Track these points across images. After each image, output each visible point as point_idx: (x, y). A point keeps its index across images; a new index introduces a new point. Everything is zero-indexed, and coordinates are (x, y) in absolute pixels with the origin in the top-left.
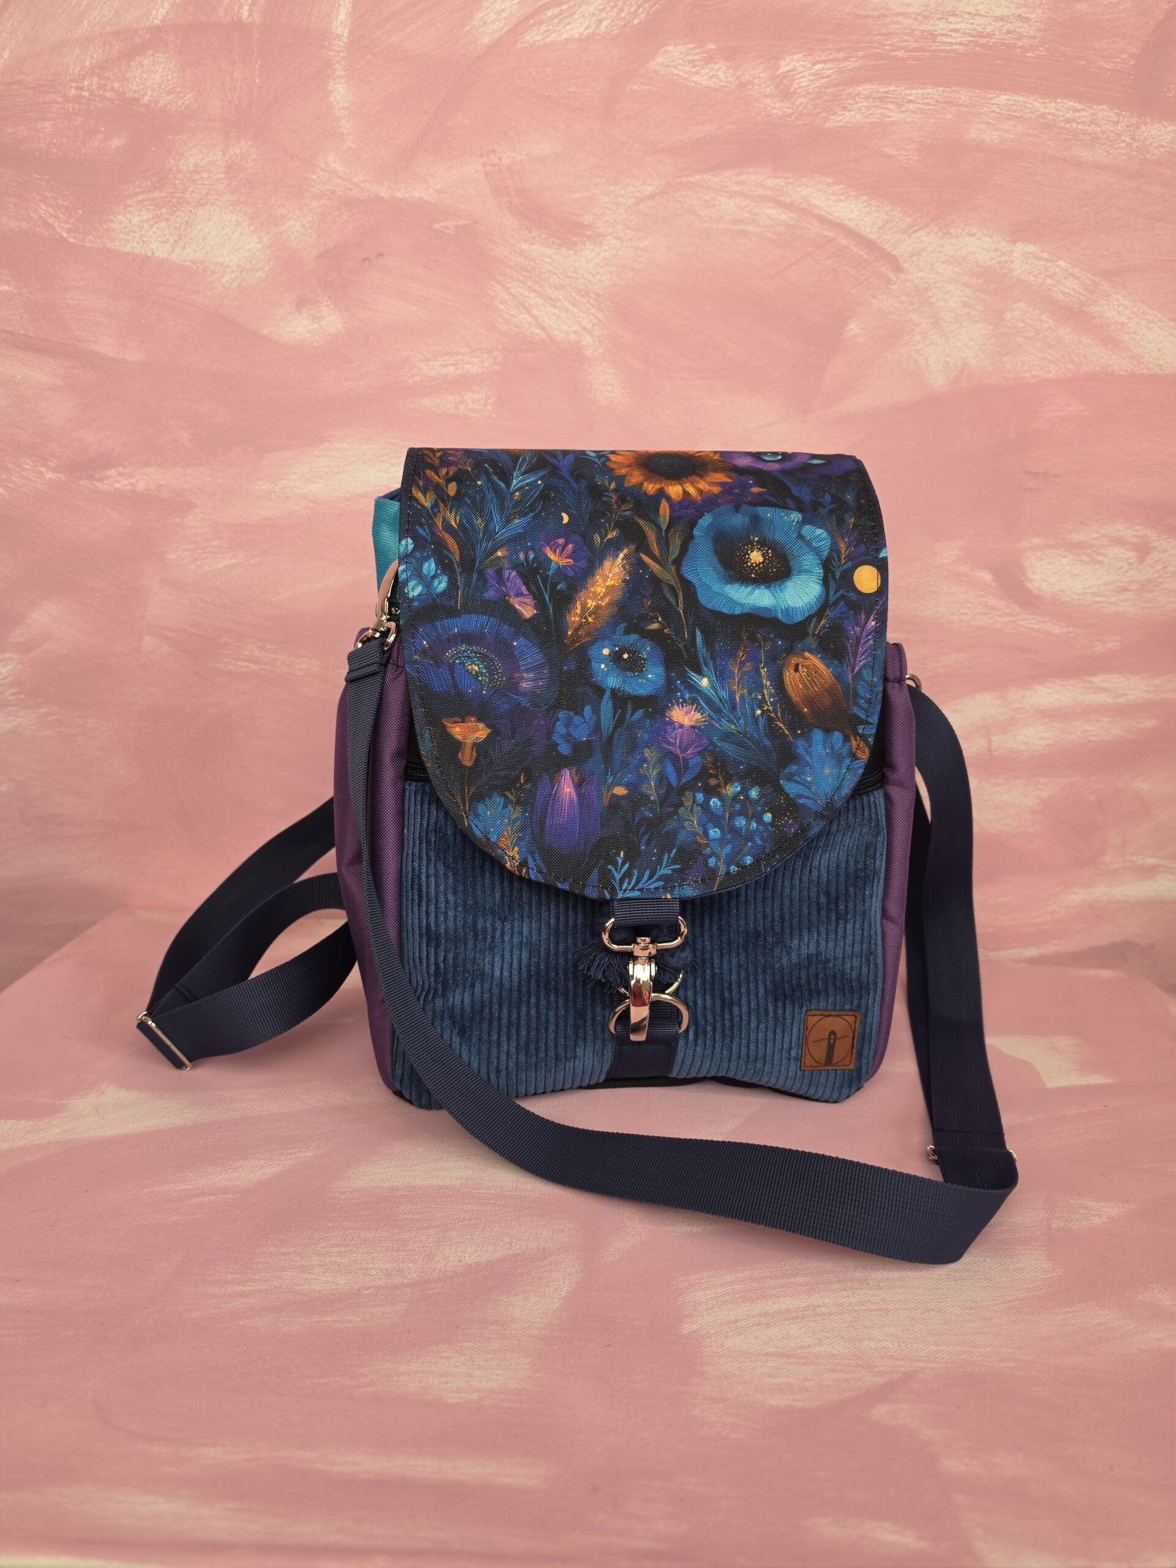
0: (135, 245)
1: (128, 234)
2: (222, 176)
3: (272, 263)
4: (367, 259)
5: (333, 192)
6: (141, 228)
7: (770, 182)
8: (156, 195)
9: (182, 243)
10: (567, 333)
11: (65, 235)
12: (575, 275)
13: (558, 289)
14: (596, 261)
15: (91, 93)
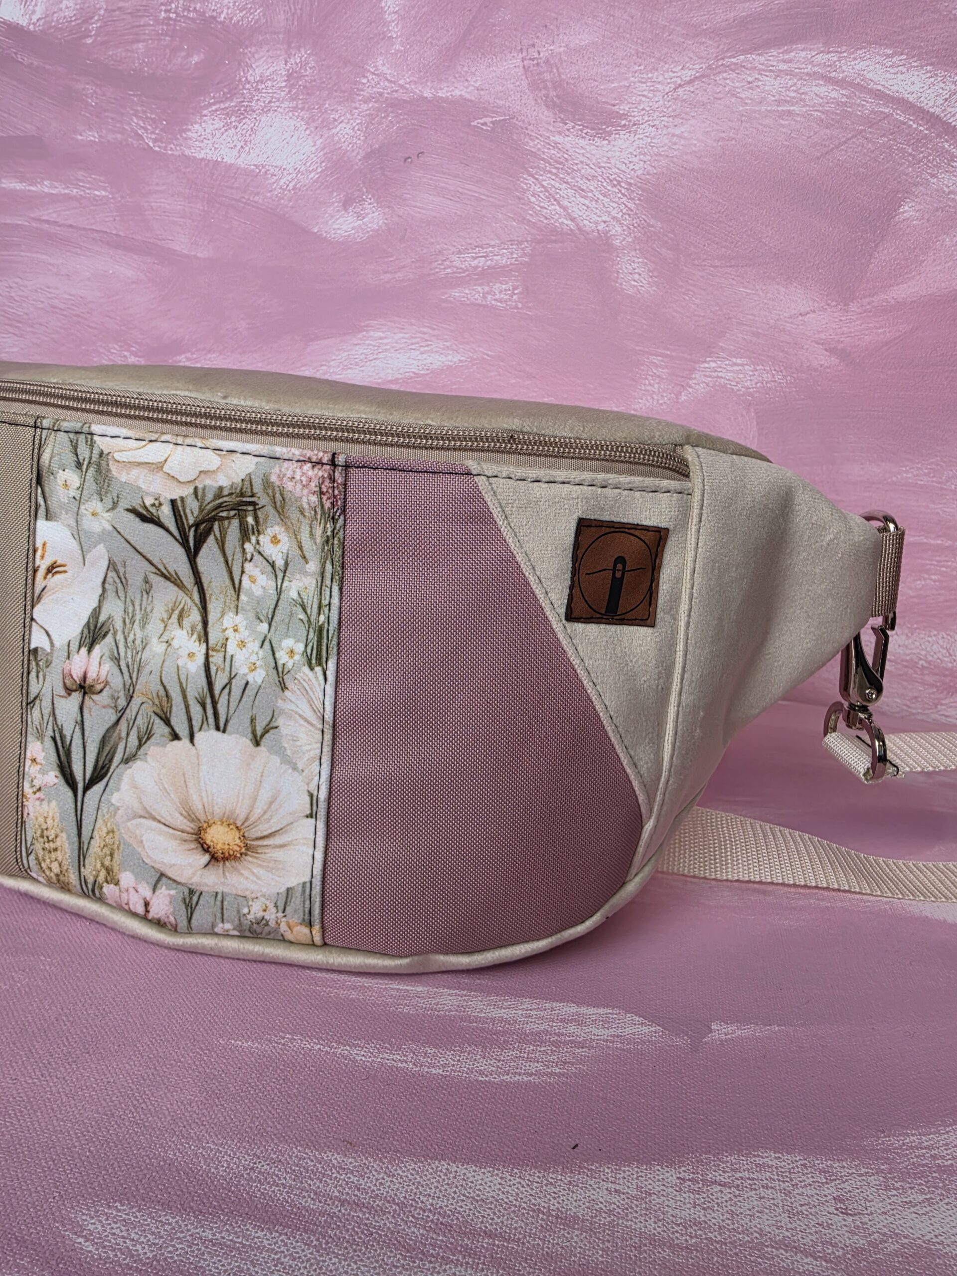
0: (208, 151)
1: (202, 141)
2: (284, 84)
3: (324, 164)
4: (409, 158)
5: (381, 94)
6: (214, 135)
7: (820, 58)
8: (227, 105)
9: (247, 148)
10: (596, 223)
11: (151, 144)
12: (609, 165)
13: (589, 180)
14: (631, 150)
15: (178, 15)
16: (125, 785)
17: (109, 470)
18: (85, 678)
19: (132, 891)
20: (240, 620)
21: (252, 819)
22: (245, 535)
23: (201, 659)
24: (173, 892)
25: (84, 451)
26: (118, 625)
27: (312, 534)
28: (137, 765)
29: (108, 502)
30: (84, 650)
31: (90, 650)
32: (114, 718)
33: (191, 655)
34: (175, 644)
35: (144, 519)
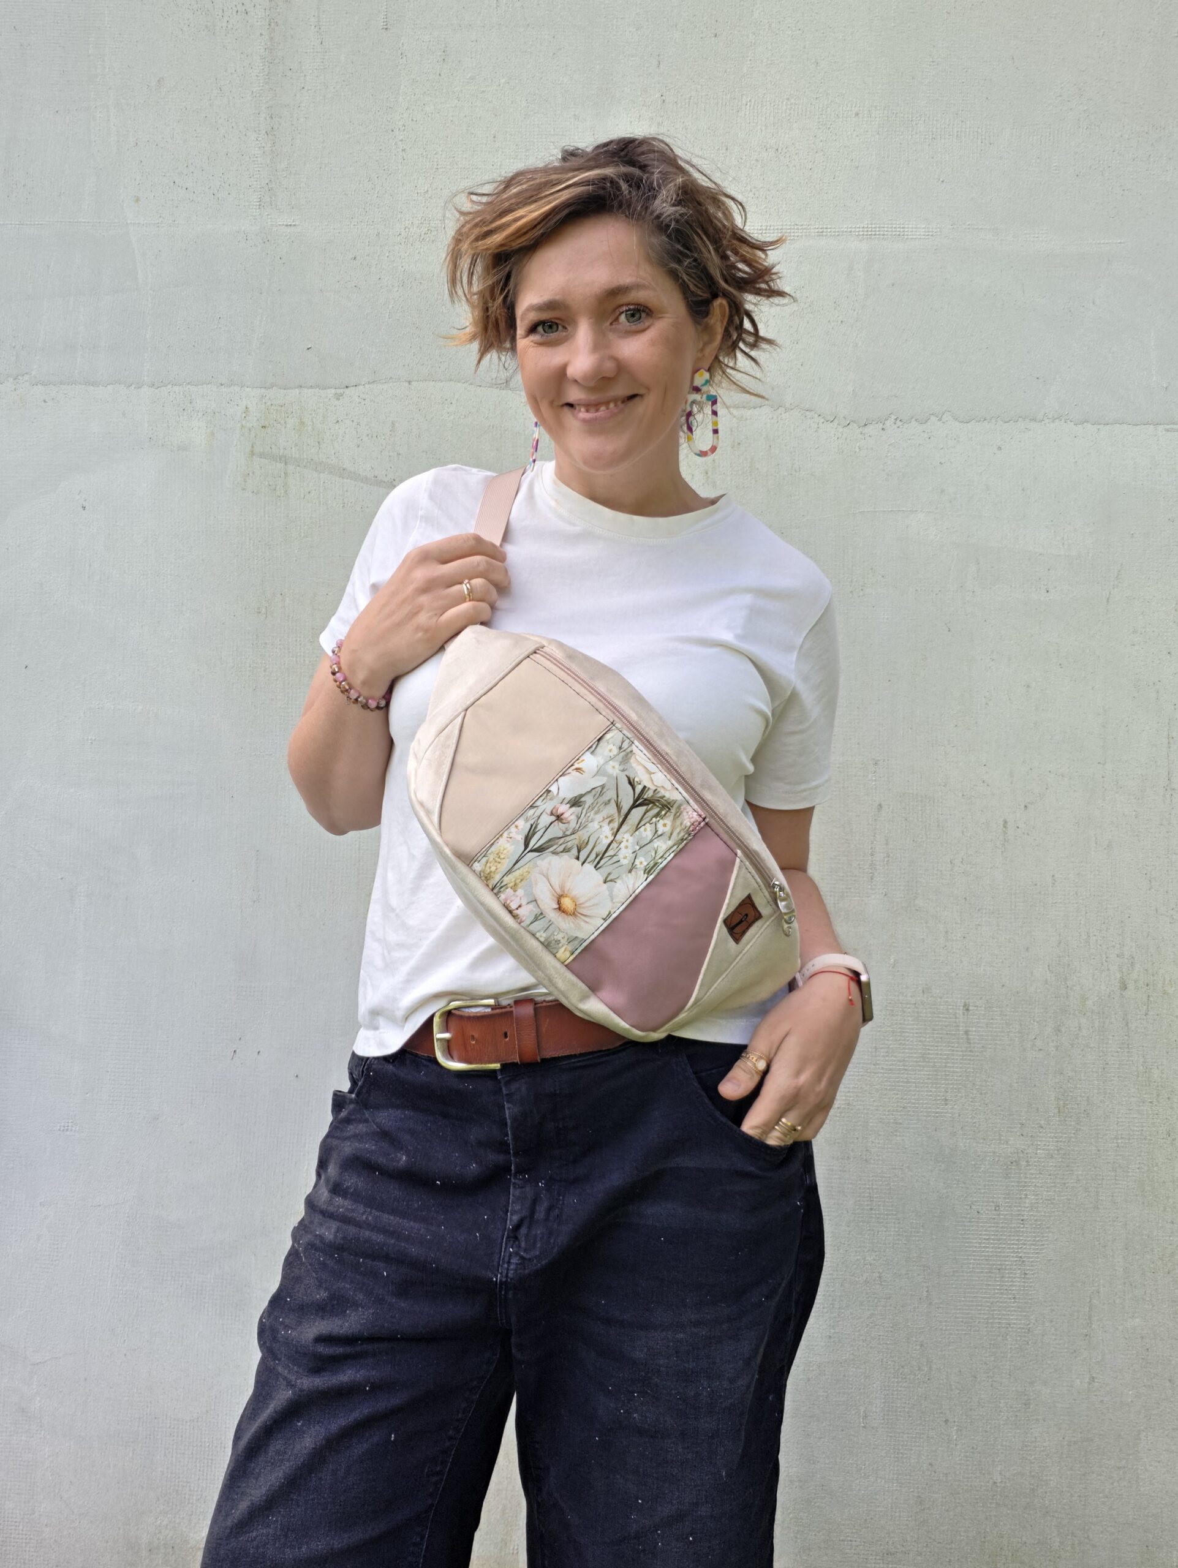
16: (547, 860)
17: (630, 758)
18: (562, 815)
19: (519, 898)
20: (631, 839)
21: (583, 906)
22: (657, 815)
23: (609, 841)
24: (534, 909)
25: (625, 745)
26: (587, 806)
27: (679, 834)
28: (555, 858)
29: (621, 768)
30: (568, 805)
31: (571, 807)
32: (561, 836)
33: (606, 837)
34: (603, 829)
35: (630, 783)
